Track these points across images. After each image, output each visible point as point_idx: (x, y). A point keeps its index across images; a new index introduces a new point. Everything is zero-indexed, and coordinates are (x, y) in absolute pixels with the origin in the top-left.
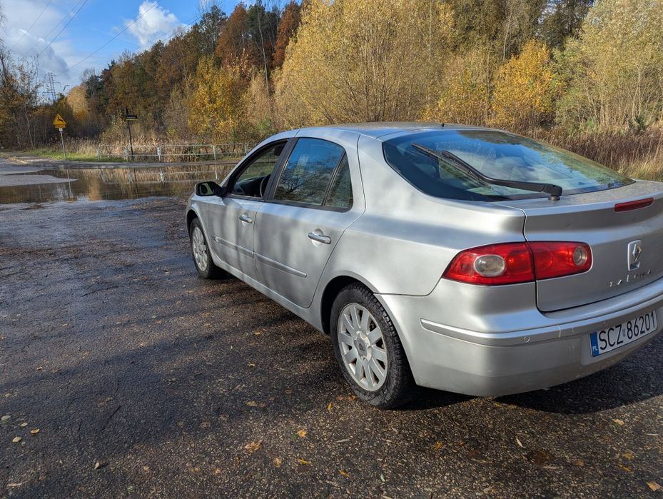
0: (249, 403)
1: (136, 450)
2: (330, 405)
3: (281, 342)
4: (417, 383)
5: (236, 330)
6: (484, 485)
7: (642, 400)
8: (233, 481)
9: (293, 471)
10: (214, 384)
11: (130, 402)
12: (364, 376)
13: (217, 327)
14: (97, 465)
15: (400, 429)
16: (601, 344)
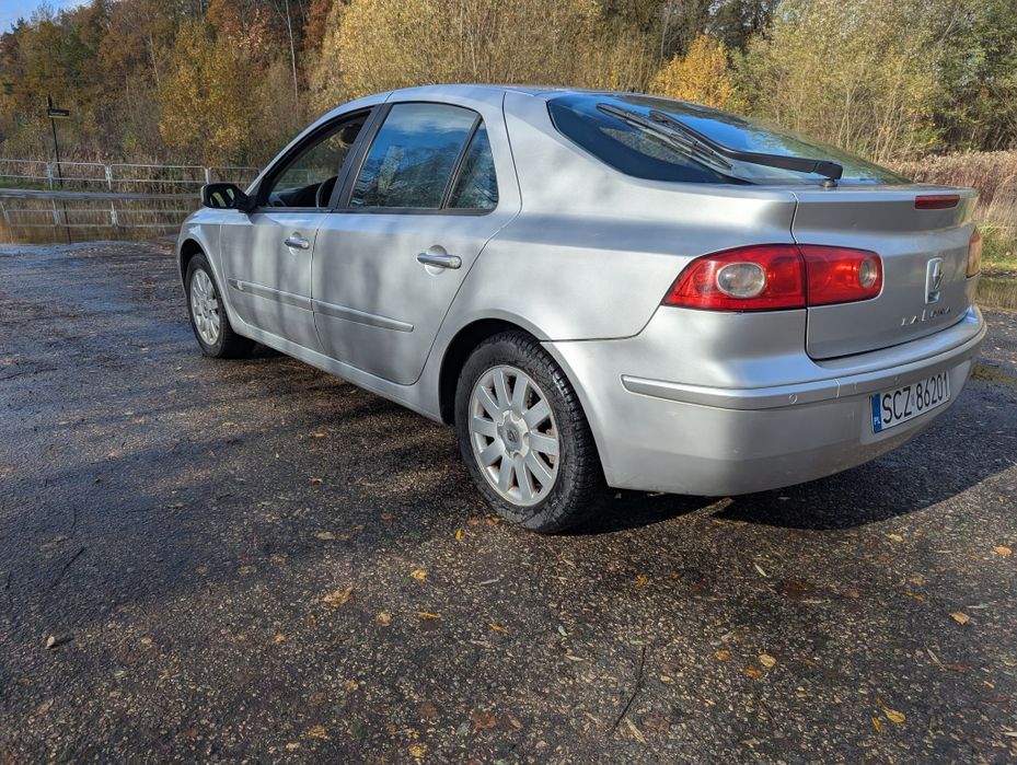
0: (320, 535)
1: (122, 614)
2: (459, 533)
3: (362, 446)
4: (609, 483)
5: (280, 431)
6: (720, 630)
7: (920, 509)
8: (310, 650)
9: (413, 629)
10: (254, 509)
11: (102, 541)
12: (515, 483)
13: (246, 427)
14: (51, 640)
15: (578, 562)
16: (885, 415)
